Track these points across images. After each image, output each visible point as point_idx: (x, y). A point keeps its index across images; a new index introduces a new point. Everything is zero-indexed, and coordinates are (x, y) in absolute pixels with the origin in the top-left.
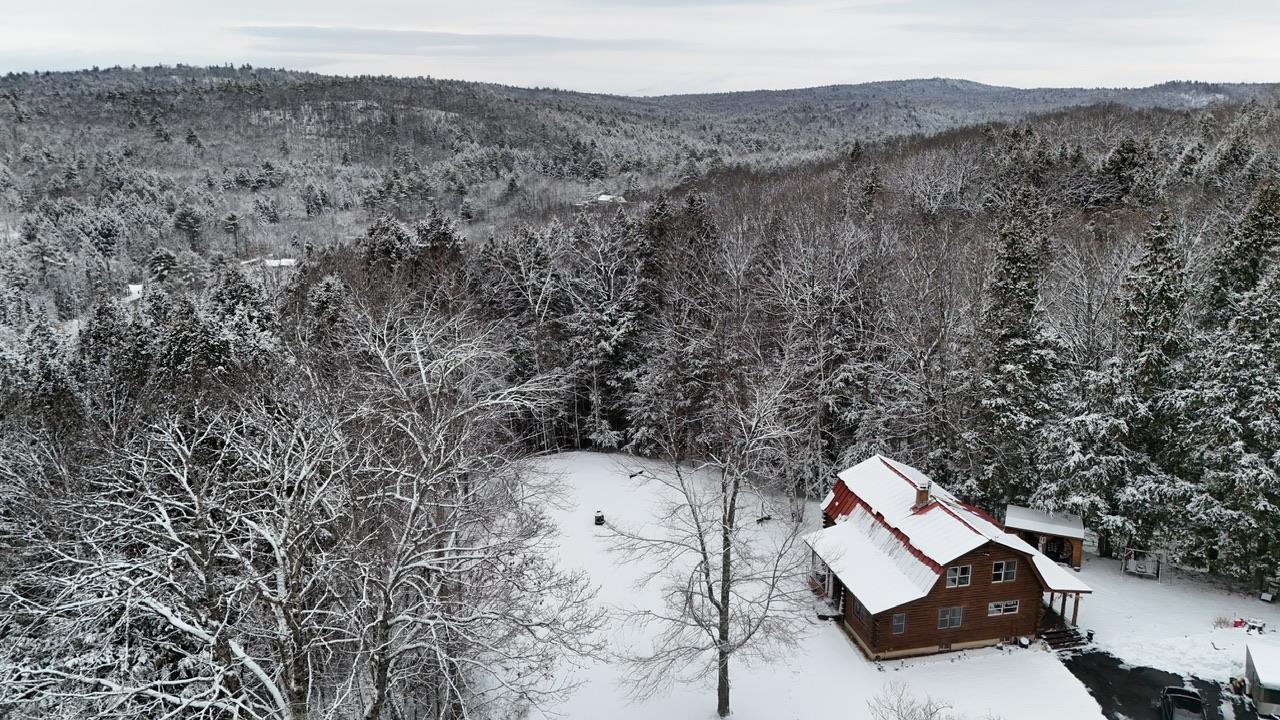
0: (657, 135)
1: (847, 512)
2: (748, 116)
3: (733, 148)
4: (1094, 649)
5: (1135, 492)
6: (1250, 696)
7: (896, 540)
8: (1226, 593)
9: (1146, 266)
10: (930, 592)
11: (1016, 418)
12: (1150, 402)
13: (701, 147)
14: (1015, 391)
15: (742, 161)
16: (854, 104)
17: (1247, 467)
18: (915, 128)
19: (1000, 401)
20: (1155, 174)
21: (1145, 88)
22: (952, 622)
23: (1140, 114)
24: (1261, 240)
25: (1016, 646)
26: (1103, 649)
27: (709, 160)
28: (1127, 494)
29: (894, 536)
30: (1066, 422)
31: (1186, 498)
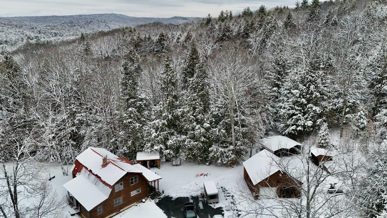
0: (13, 31)
1: (80, 172)
2: (50, 24)
3: (46, 35)
4: (165, 195)
5: (171, 141)
6: (206, 198)
7: (97, 179)
8: (198, 165)
9: (165, 73)
10: (109, 196)
11: (135, 125)
12: (172, 114)
13: (33, 35)
14: (134, 116)
15: (49, 40)
16: (87, 21)
17: (197, 130)
18: (109, 29)
19: (129, 120)
20: (170, 42)
21: (169, 18)
22: (119, 202)
23: (166, 25)
24: (193, 63)
25: (141, 203)
26: (167, 195)
27: (35, 40)
28: (170, 142)
29: (96, 177)
30: (150, 124)
31: (184, 141)
